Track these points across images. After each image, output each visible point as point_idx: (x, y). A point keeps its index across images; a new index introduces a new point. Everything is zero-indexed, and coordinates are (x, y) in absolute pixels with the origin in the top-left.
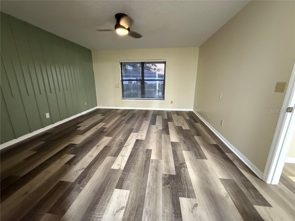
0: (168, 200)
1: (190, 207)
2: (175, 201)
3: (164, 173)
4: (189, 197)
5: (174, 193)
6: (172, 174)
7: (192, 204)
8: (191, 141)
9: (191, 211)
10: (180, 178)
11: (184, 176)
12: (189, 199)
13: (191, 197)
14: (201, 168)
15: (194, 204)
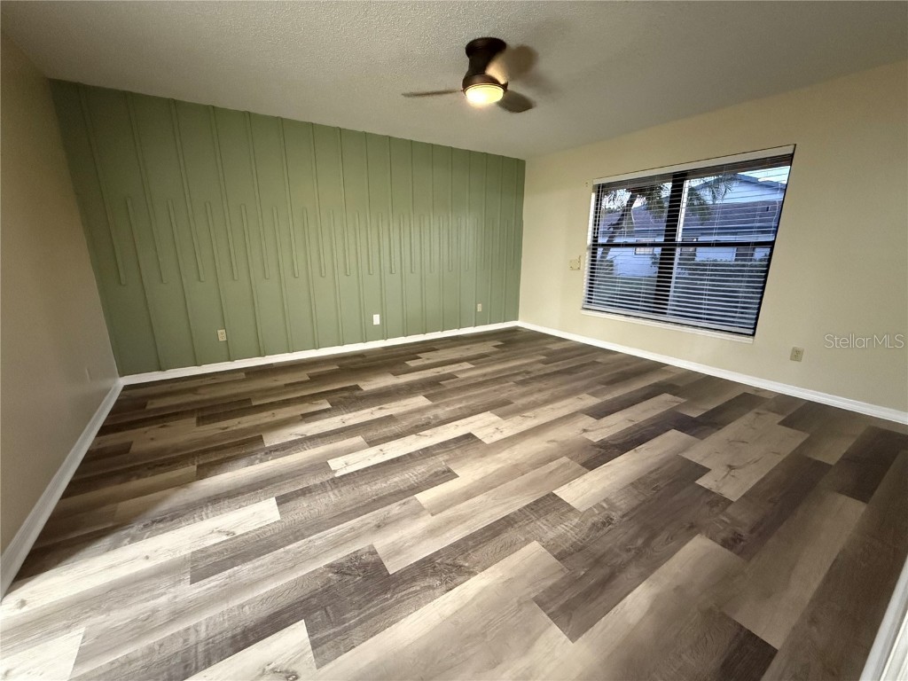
0: (281, 599)
1: (278, 663)
2: (286, 615)
3: (377, 547)
4: (315, 645)
5: (314, 601)
6: (387, 564)
7: (290, 665)
8: (640, 542)
9: (264, 669)
10: (385, 592)
11: (402, 596)
12: (310, 647)
13: (319, 649)
14: (484, 635)
15: (294, 668)
